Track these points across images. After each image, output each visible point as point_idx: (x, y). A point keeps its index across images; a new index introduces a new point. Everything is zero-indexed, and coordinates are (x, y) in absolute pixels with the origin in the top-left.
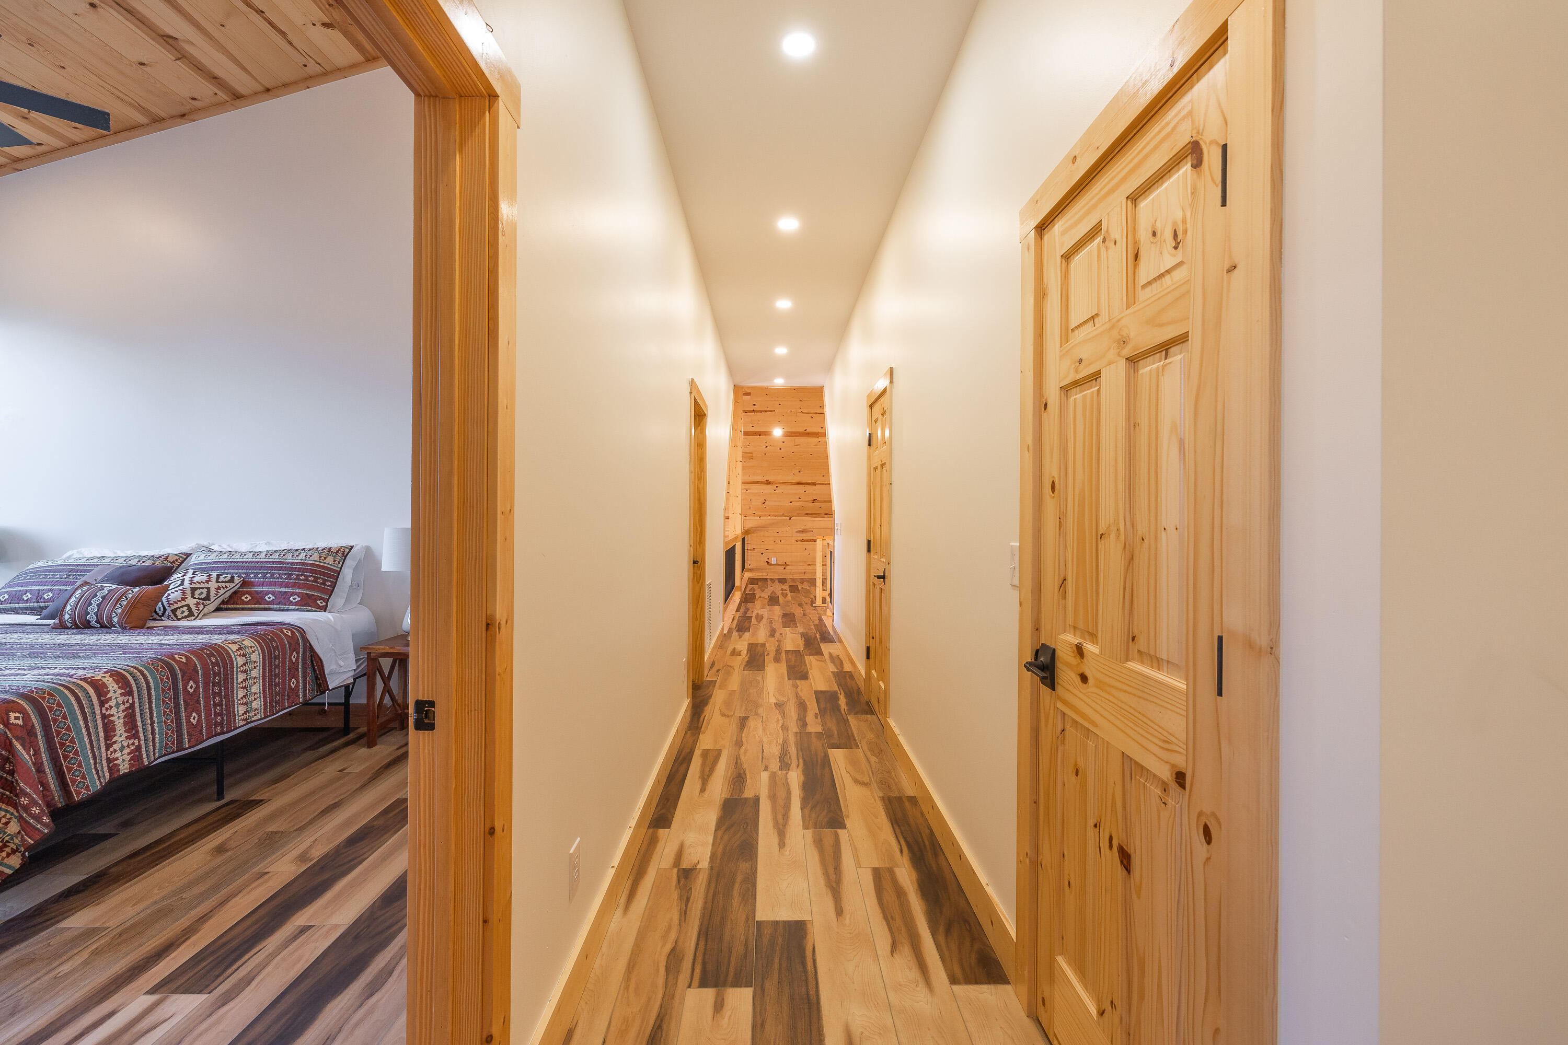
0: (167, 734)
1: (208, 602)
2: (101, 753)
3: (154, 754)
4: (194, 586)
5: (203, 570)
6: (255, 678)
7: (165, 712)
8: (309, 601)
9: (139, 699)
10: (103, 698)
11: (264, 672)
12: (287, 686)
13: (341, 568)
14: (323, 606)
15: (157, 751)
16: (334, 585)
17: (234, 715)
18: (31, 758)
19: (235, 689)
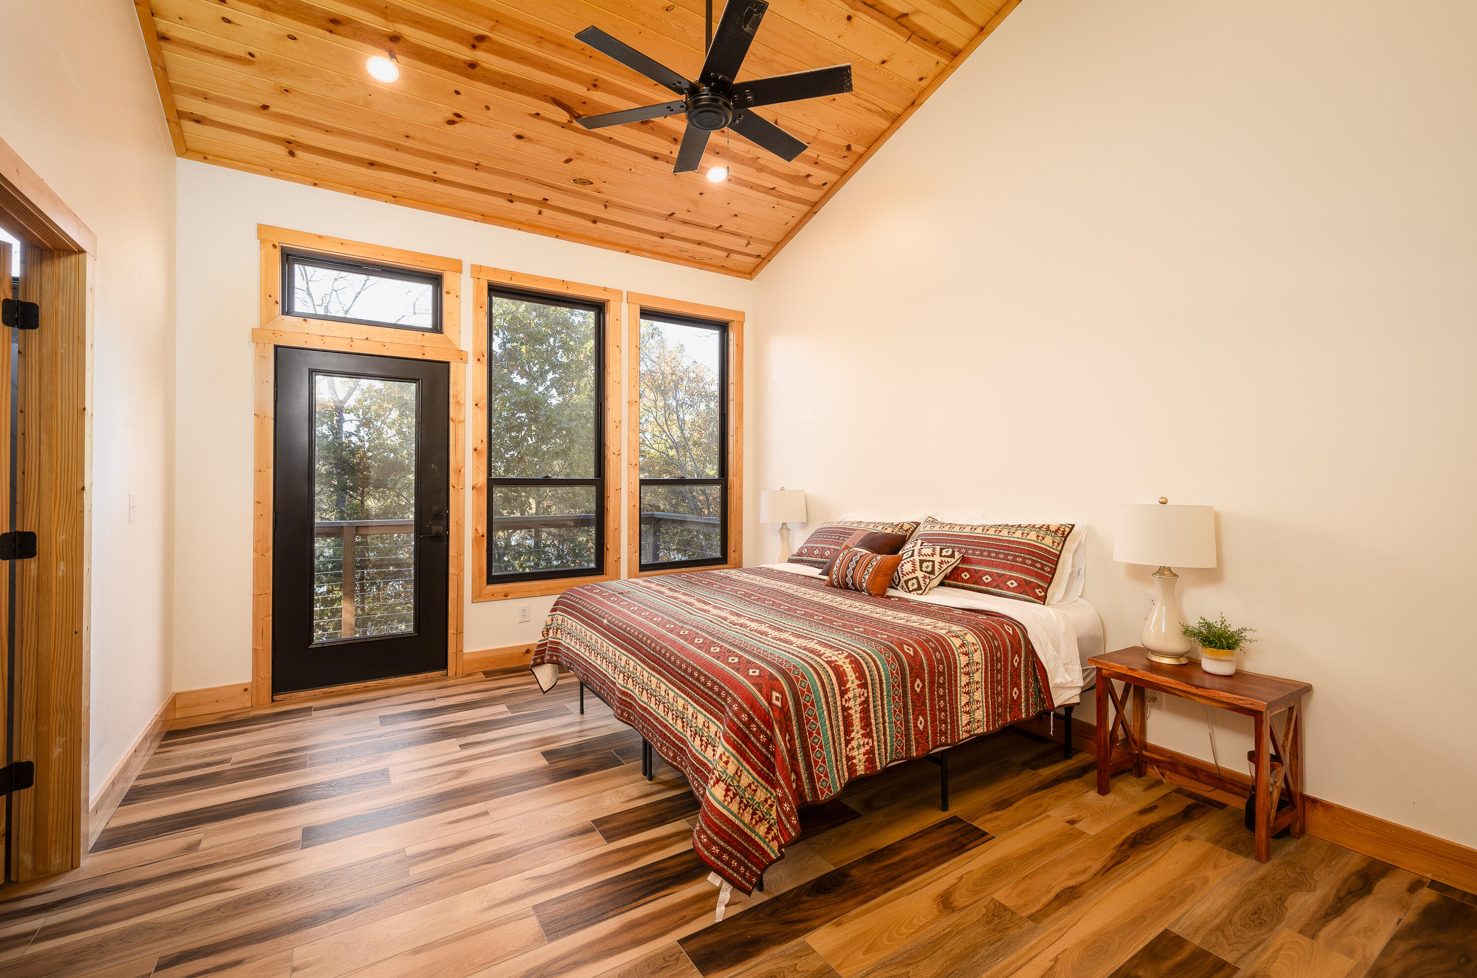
0: (897, 737)
1: (933, 577)
2: (841, 749)
3: (886, 758)
4: (922, 558)
5: (929, 541)
6: (977, 682)
7: (895, 711)
8: (1027, 589)
9: (873, 694)
10: (843, 688)
11: (986, 676)
12: (1009, 695)
13: (1061, 552)
14: (1042, 596)
15: (888, 755)
16: (1053, 572)
17: (958, 726)
18: (786, 745)
19: (959, 693)
